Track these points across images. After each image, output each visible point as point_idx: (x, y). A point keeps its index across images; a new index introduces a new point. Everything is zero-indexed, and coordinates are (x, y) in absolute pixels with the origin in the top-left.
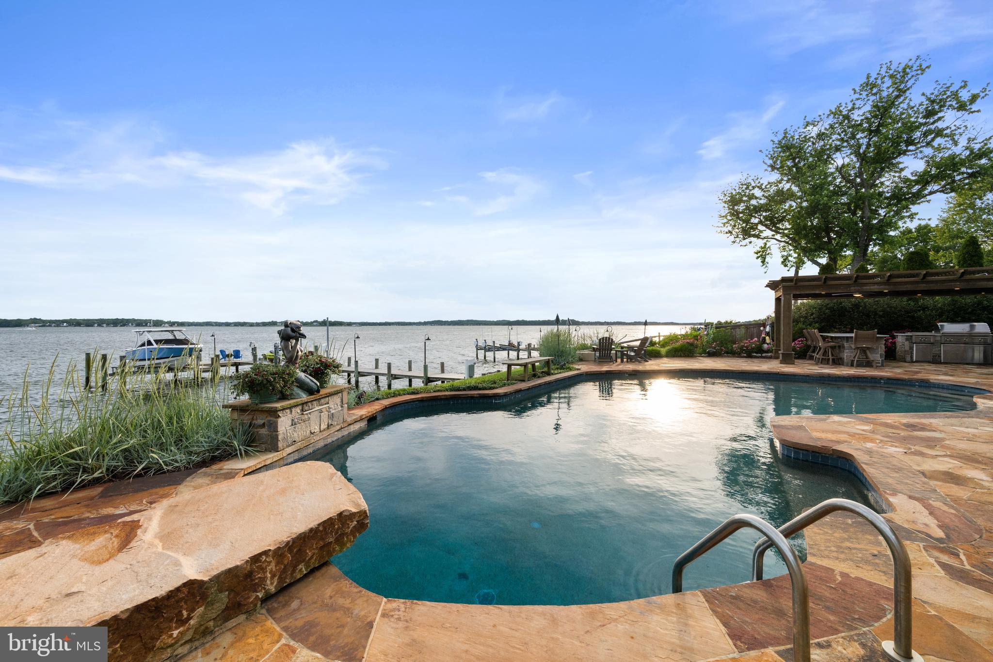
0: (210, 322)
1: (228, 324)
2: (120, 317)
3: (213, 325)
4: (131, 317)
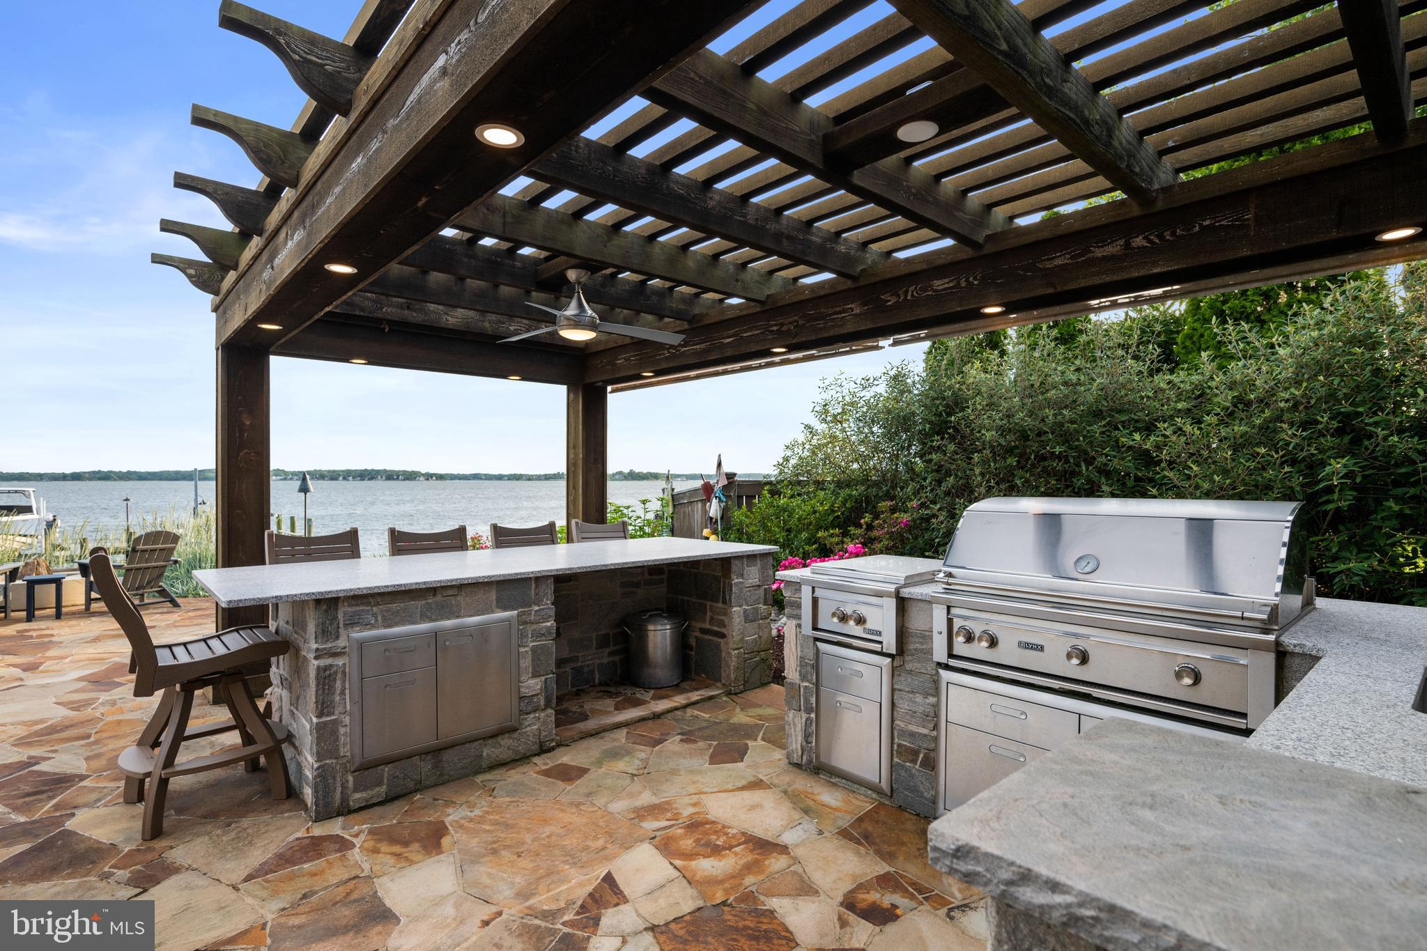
1: (500, 477)
2: (369, 468)
4: (381, 468)
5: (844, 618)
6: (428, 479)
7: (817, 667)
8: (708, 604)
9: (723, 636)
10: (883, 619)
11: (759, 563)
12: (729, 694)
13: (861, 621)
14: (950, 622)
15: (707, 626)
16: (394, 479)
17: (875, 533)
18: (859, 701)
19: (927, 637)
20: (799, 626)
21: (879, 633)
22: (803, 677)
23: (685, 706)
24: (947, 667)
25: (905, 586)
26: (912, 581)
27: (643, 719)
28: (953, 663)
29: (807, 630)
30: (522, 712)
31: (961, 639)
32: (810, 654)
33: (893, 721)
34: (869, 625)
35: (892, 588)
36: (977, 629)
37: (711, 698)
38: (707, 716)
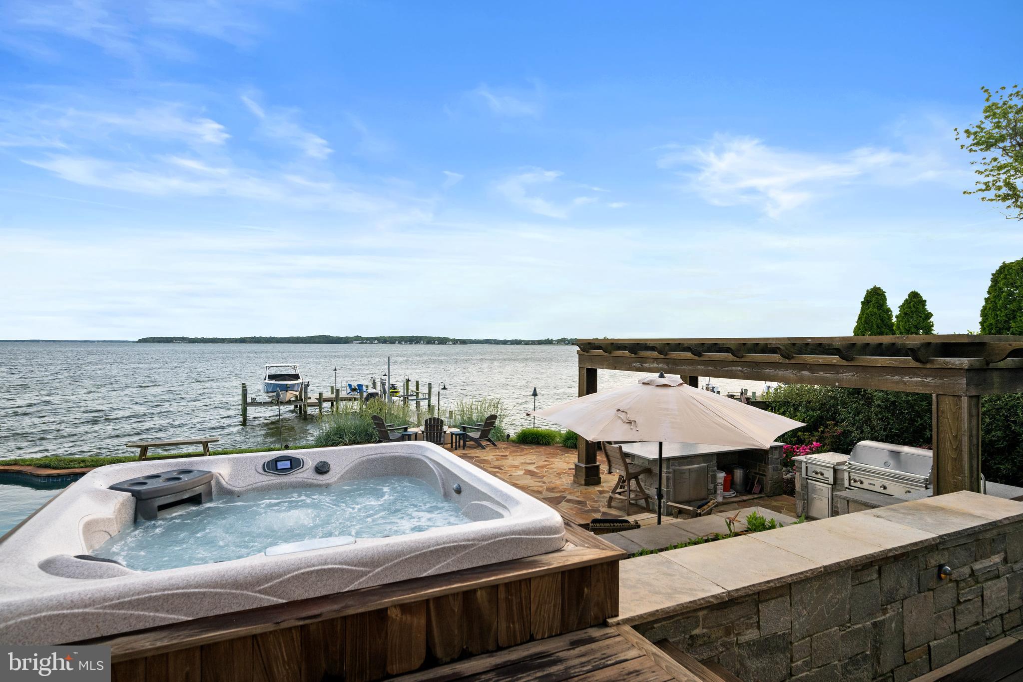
0: (490, 339)
2: (415, 335)
3: (491, 343)
5: (817, 473)
6: (454, 344)
7: (807, 487)
8: (758, 463)
9: (765, 475)
10: (829, 474)
11: (778, 449)
12: (768, 496)
13: (822, 474)
14: (849, 477)
15: (757, 471)
16: (432, 344)
17: (825, 435)
18: (821, 498)
19: (843, 480)
20: (801, 474)
21: (828, 478)
22: (802, 490)
23: (753, 499)
24: (848, 489)
25: (836, 465)
26: (838, 464)
27: (740, 501)
28: (850, 487)
29: (804, 475)
30: (708, 494)
31: (852, 481)
32: (805, 483)
33: (832, 503)
34: (825, 476)
35: (832, 466)
36: (857, 479)
37: (761, 497)
38: (762, 502)
